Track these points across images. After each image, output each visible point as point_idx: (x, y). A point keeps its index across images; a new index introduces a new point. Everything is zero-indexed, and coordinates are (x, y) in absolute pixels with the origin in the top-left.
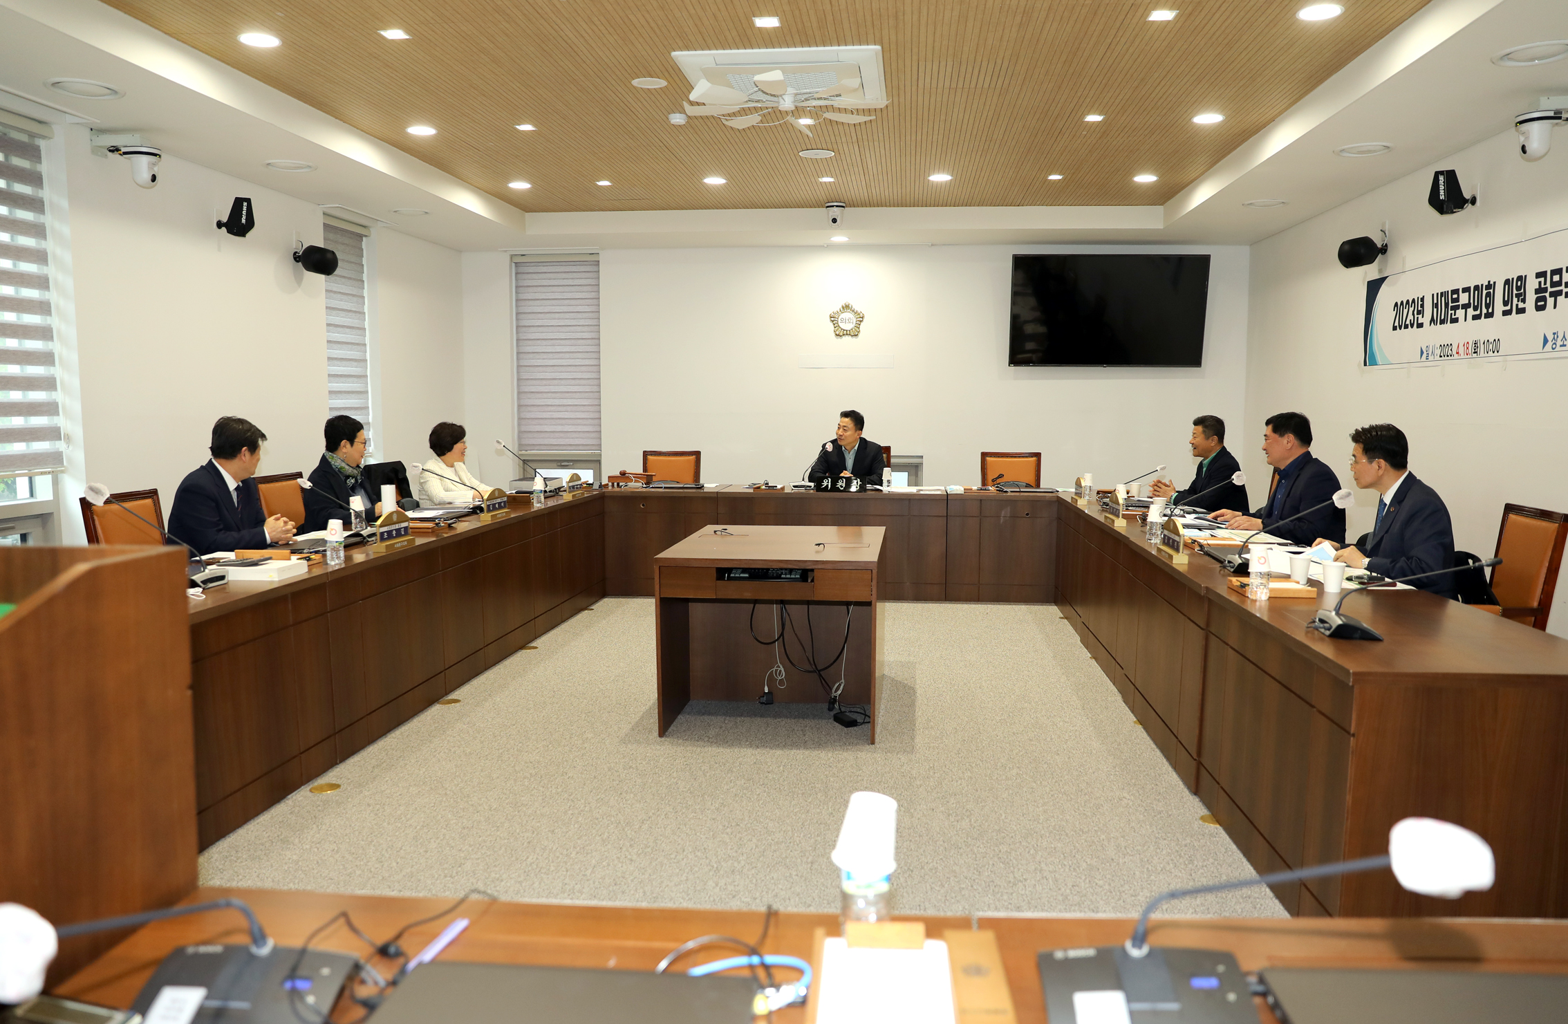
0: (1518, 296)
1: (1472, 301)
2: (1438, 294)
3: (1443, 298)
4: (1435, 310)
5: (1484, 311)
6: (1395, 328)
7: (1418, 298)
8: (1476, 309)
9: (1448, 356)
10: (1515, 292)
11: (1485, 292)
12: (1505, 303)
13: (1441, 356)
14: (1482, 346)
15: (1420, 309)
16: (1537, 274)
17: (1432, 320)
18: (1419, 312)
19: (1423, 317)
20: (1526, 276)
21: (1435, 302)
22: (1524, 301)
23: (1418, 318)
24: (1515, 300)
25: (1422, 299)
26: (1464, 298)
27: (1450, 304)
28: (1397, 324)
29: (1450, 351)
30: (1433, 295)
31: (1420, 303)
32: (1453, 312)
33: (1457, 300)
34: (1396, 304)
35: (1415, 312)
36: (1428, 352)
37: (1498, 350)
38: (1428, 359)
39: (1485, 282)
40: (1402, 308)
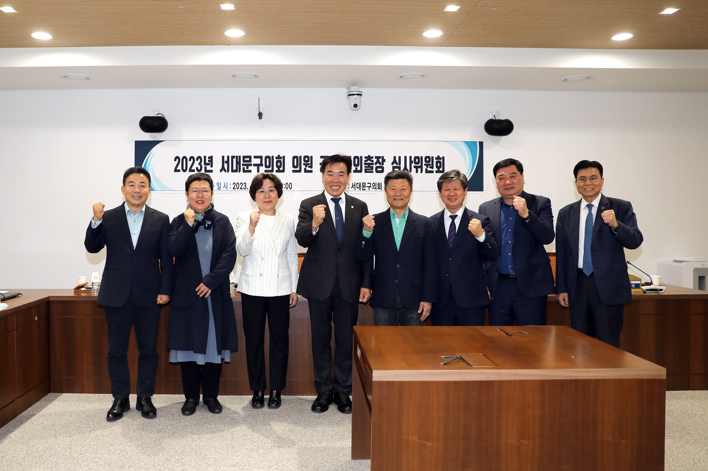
0: (306, 165)
1: (264, 163)
2: (228, 157)
3: (235, 160)
4: (226, 165)
5: (276, 168)
6: (176, 170)
7: (205, 157)
8: (266, 167)
9: (241, 189)
10: (303, 162)
11: (275, 160)
12: (294, 166)
13: (234, 189)
15: (207, 162)
16: (321, 156)
17: (223, 169)
18: (205, 164)
19: (212, 166)
20: (312, 157)
21: (226, 159)
22: (311, 167)
23: (205, 168)
24: (303, 167)
25: (211, 158)
26: (258, 161)
27: (242, 163)
28: (179, 167)
29: (243, 186)
30: (223, 157)
31: (207, 159)
32: (245, 167)
33: (250, 161)
34: (177, 158)
35: (203, 164)
36: (219, 186)
37: (291, 188)
38: (220, 189)
39: (276, 155)
40: (184, 160)
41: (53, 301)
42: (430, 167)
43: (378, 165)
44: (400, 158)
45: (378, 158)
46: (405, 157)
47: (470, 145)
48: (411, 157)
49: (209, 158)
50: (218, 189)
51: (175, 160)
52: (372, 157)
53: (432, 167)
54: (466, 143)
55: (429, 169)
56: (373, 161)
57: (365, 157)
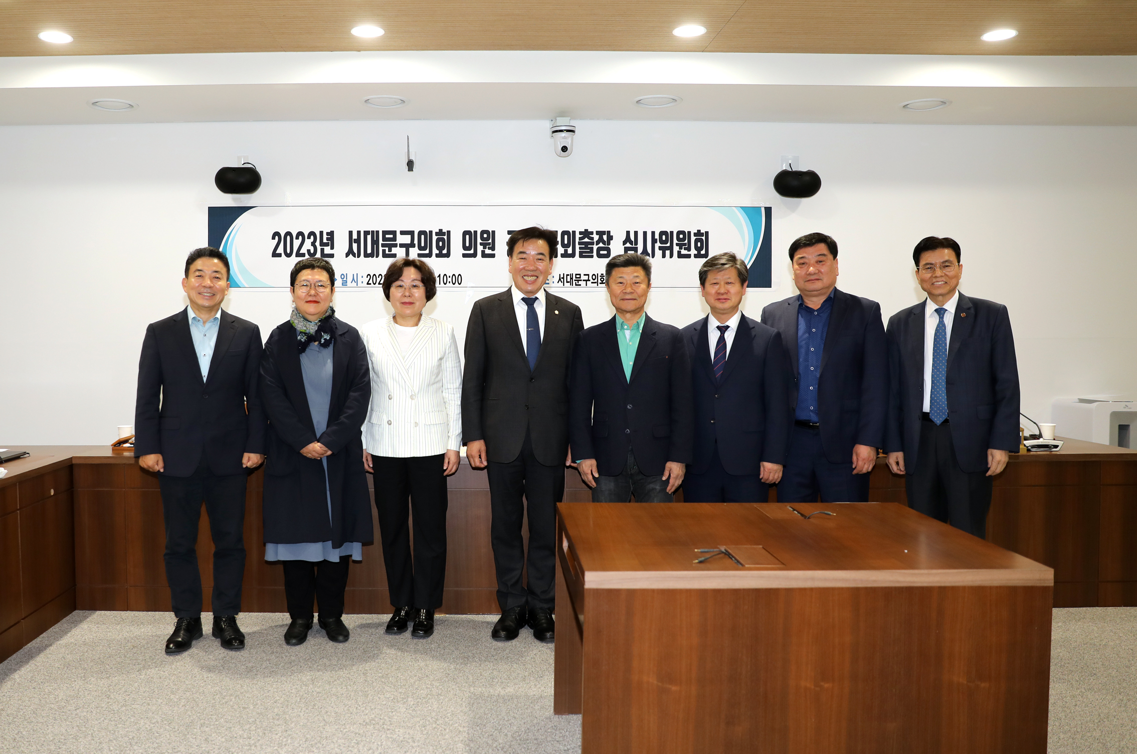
0: (484, 245)
1: (416, 242)
2: (359, 233)
3: (369, 237)
4: (355, 246)
5: (435, 251)
6: (275, 254)
7: (321, 233)
8: (420, 248)
10: (479, 241)
11: (435, 238)
12: (465, 248)
13: (368, 284)
14: (438, 279)
15: (325, 241)
17: (350, 252)
18: (322, 244)
19: (332, 248)
20: (494, 232)
21: (355, 236)
22: (493, 248)
23: (322, 250)
24: (480, 248)
25: (331, 234)
26: (407, 239)
27: (381, 242)
28: (280, 250)
30: (351, 233)
31: (325, 236)
32: (387, 249)
33: (394, 239)
34: (276, 234)
35: (318, 243)
36: (345, 279)
37: (460, 282)
38: (347, 285)
39: (435, 230)
40: (288, 238)
41: (79, 465)
42: (685, 249)
43: (601, 245)
44: (636, 233)
45: (600, 233)
46: (645, 233)
47: (750, 212)
48: (653, 233)
49: (328, 234)
50: (343, 285)
51: (273, 238)
52: (592, 233)
53: (689, 249)
54: (744, 209)
55: (684, 252)
56: (592, 239)
57: (581, 233)
